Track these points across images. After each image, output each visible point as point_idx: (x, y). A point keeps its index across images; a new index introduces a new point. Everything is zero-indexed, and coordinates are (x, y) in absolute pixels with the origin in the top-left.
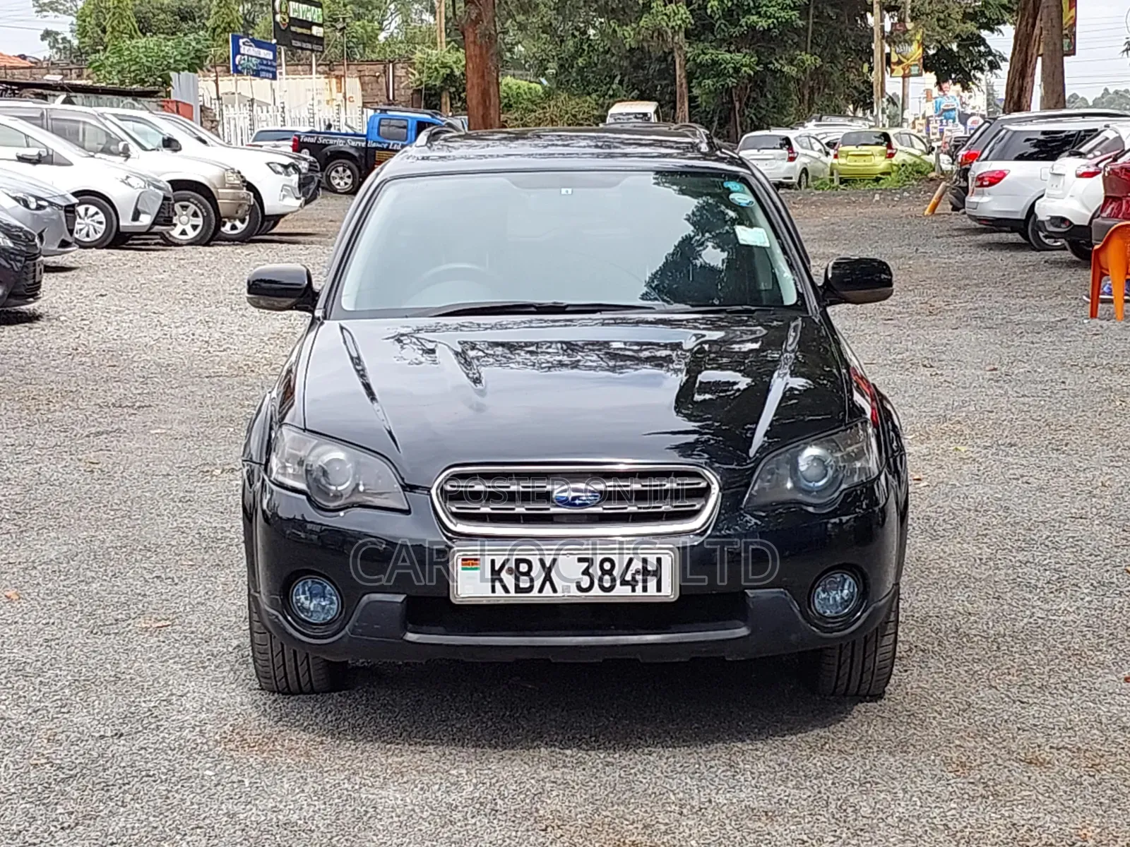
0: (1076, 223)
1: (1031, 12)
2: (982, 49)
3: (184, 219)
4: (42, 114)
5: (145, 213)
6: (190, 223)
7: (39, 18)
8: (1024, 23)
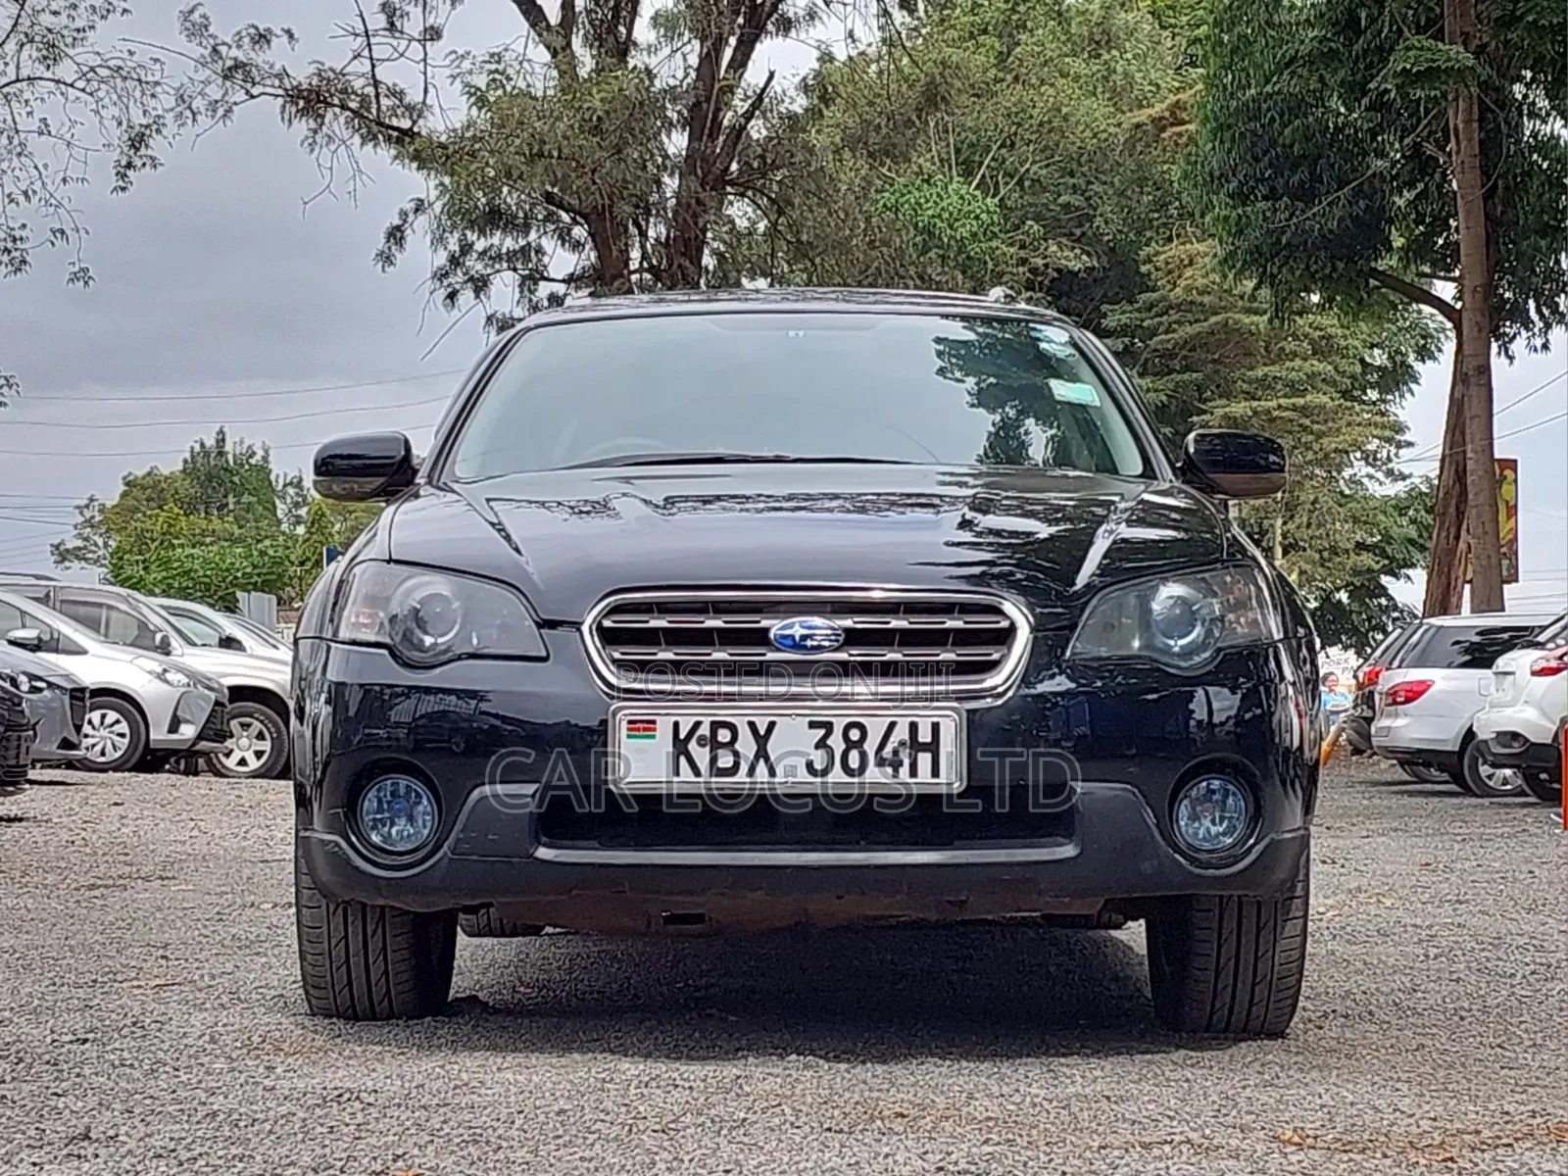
0: (1533, 739)
1: (1454, 519)
2: (1383, 601)
3: (244, 742)
4: (47, 595)
5: (187, 722)
6: (254, 748)
7: (58, 571)
8: (1444, 534)
